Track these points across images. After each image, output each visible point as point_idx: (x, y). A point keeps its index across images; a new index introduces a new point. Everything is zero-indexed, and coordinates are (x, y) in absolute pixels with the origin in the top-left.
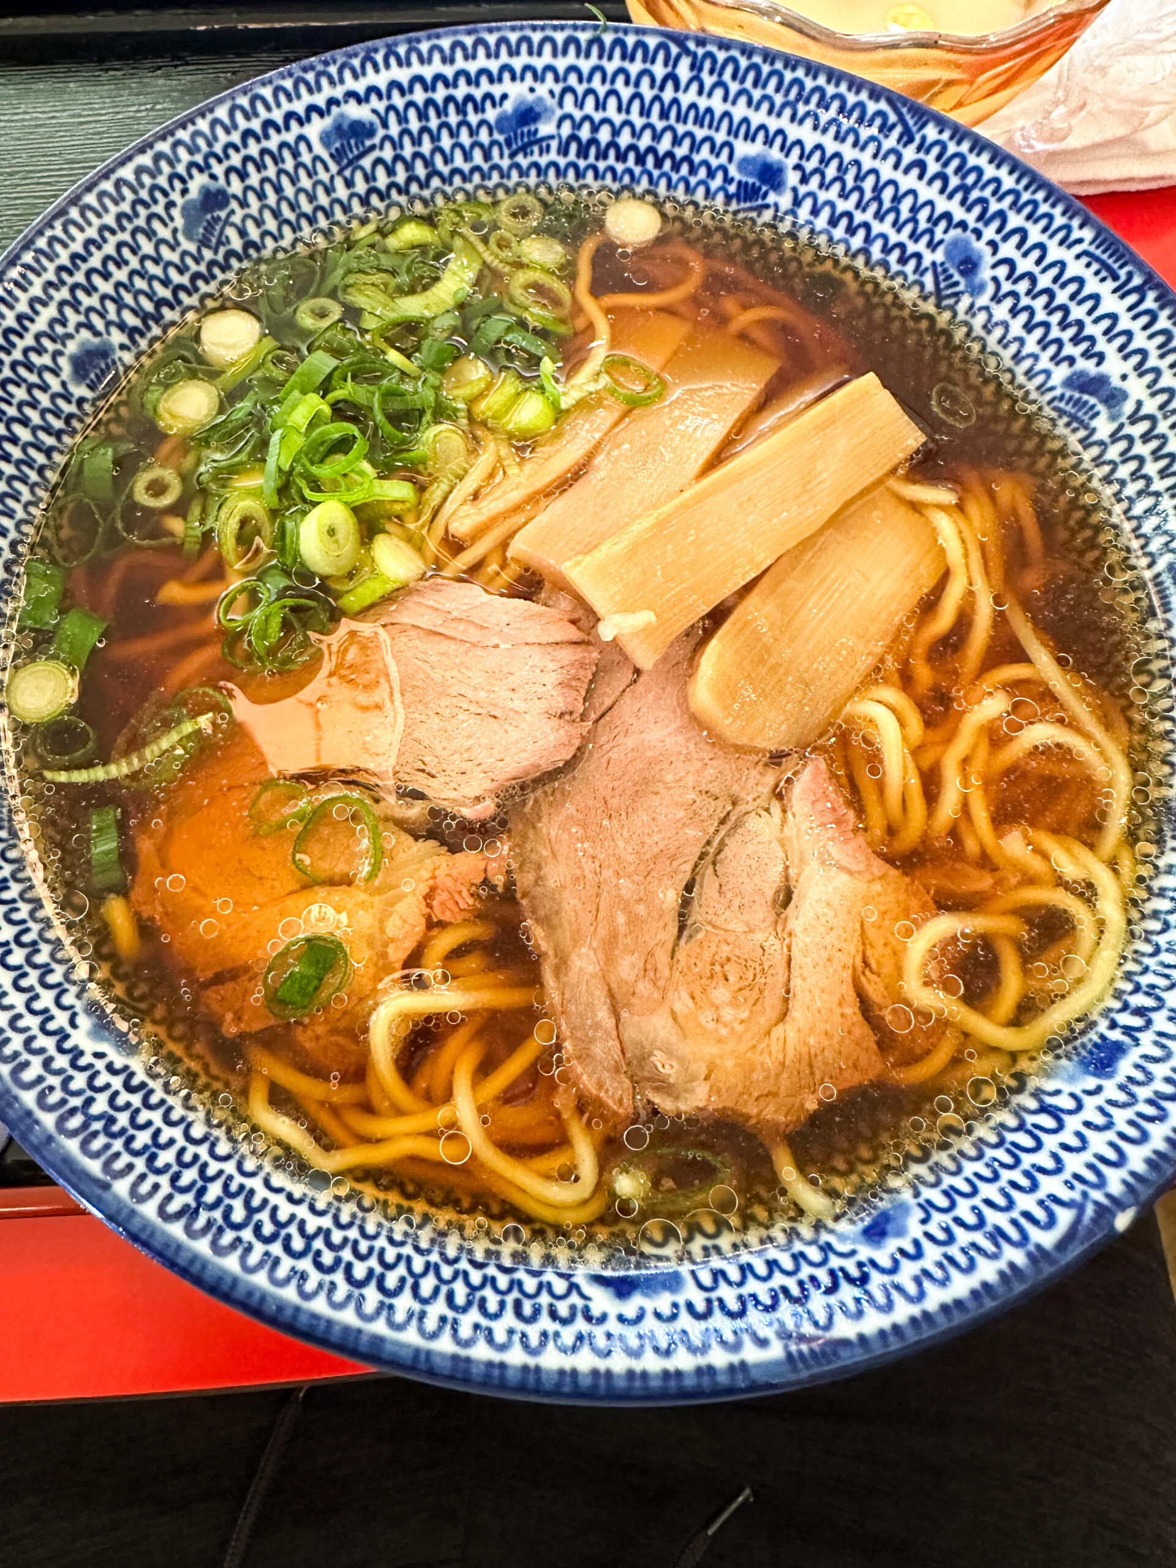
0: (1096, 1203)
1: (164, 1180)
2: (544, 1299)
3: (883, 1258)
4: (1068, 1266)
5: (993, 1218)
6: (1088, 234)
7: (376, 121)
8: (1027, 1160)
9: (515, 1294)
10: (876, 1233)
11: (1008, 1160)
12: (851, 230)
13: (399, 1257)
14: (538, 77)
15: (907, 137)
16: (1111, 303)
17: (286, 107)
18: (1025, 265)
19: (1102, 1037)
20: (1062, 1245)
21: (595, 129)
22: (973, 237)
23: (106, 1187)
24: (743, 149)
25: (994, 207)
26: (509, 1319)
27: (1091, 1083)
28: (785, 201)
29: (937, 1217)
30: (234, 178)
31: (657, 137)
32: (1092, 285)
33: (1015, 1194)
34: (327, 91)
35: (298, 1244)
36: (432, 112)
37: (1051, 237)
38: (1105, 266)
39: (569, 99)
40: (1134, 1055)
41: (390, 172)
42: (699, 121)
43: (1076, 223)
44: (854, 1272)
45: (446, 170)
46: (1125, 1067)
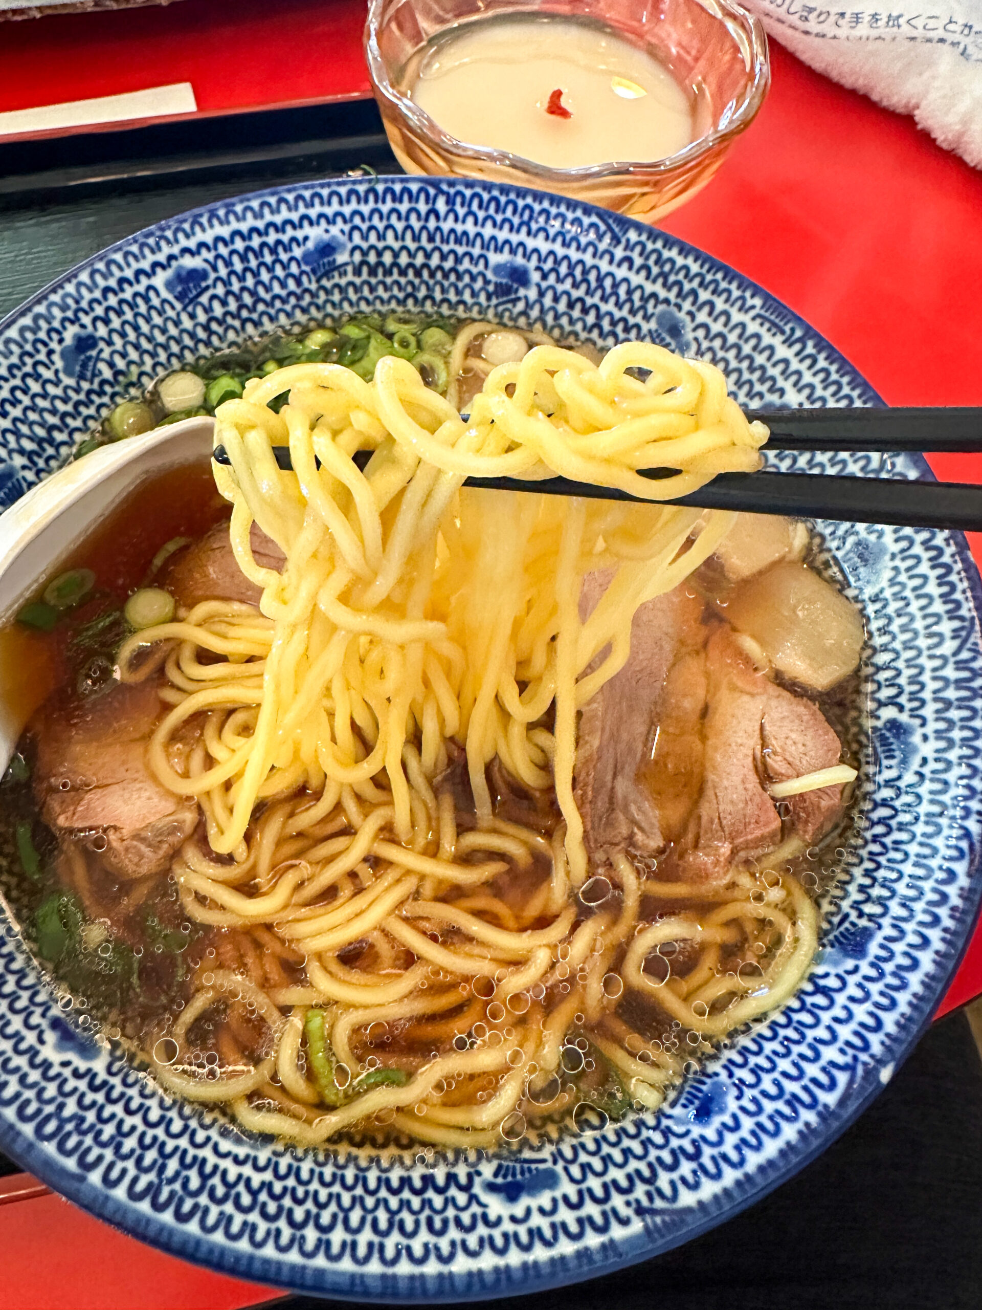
0: (865, 1064)
1: (130, 1164)
2: (451, 1213)
3: (710, 1133)
5: (791, 1087)
6: (757, 302)
7: (208, 267)
8: (810, 1034)
9: (427, 1212)
10: (704, 1113)
11: (795, 1036)
12: (585, 311)
13: (330, 1196)
14: (331, 221)
15: (616, 240)
16: (783, 352)
17: (135, 265)
18: (716, 327)
19: (853, 924)
20: (842, 1102)
21: (379, 254)
22: (674, 310)
23: (82, 1179)
24: (495, 258)
25: (687, 287)
26: (424, 1236)
27: (850, 964)
28: (532, 294)
29: (749, 1093)
30: (100, 325)
31: (428, 256)
32: (767, 339)
33: (804, 1065)
34: (166, 250)
35: (246, 1200)
36: (251, 256)
37: (732, 305)
38: (774, 324)
39: (356, 236)
40: (879, 938)
41: (224, 303)
42: (458, 241)
43: (748, 294)
44: (690, 1149)
45: (267, 297)
46: (873, 949)
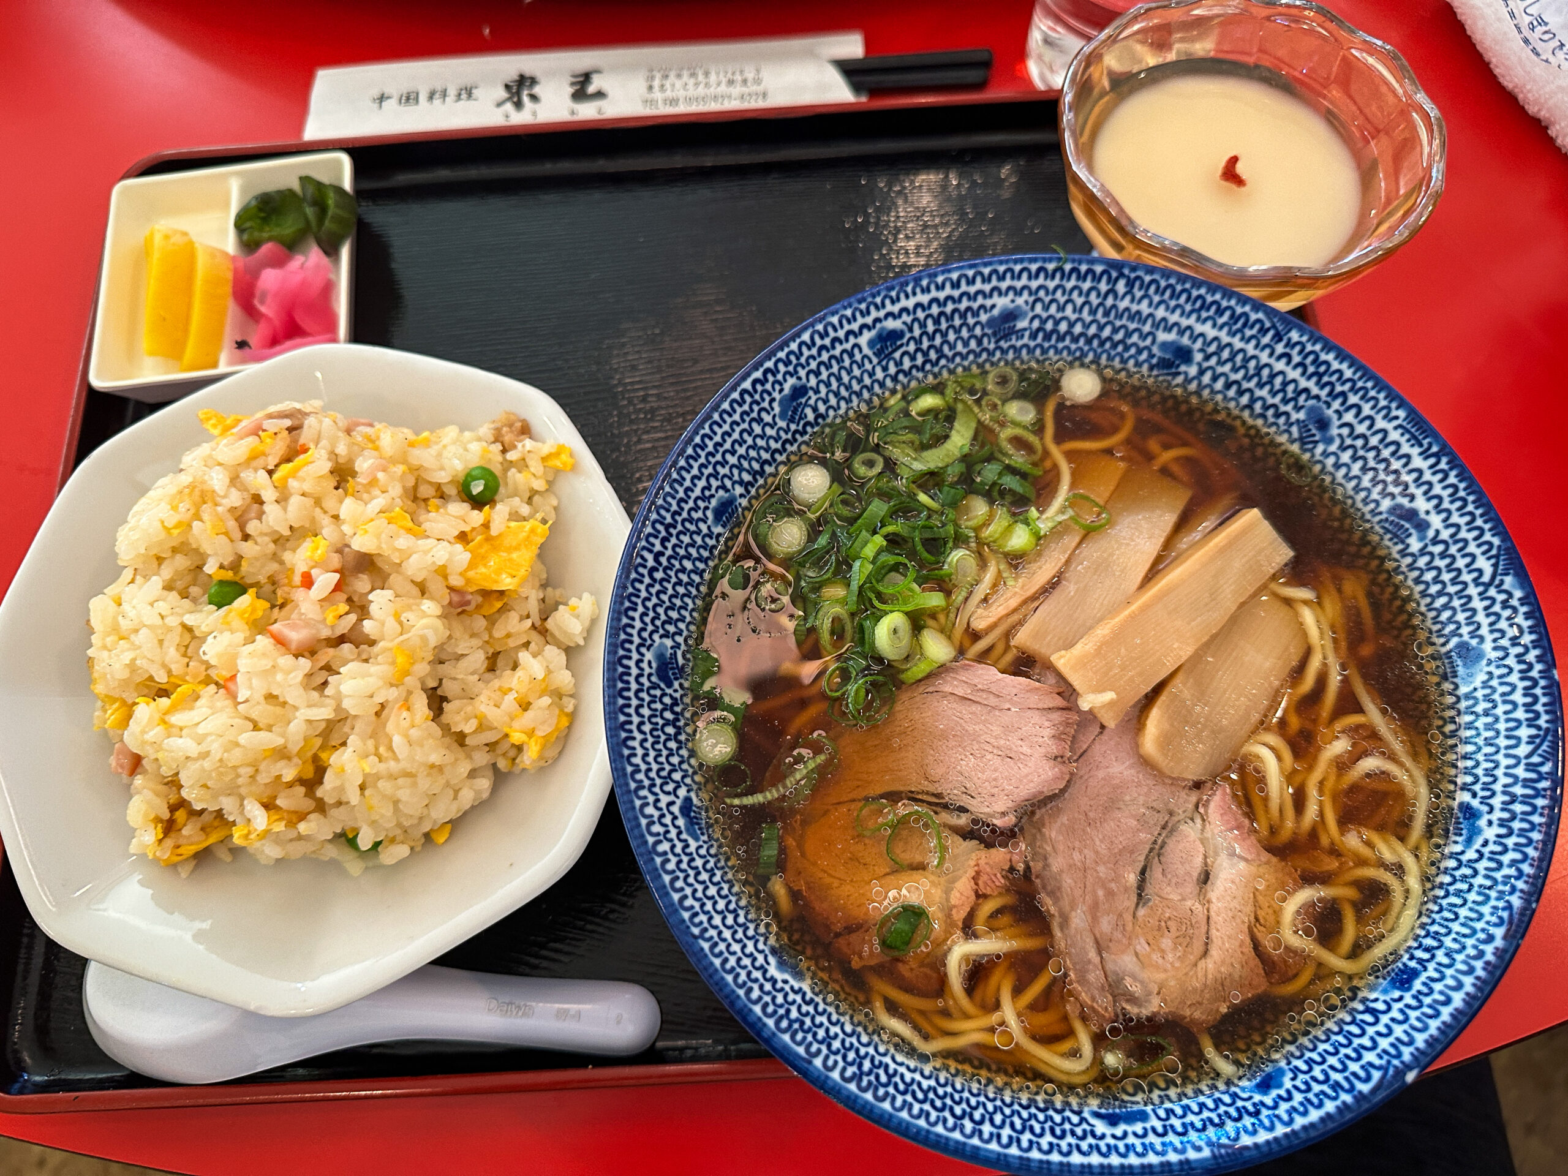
0: (1396, 1067)
1: (839, 1058)
2: (1067, 1126)
3: (1268, 1100)
4: (1377, 1104)
5: (1335, 1076)
6: (1402, 413)
7: (905, 328)
8: (1356, 1042)
9: (1049, 1123)
10: (1265, 1086)
11: (1344, 1041)
12: (1241, 393)
13: (978, 1103)
14: (1018, 293)
15: (1278, 337)
16: (1418, 462)
17: (847, 327)
18: (1361, 429)
19: (1404, 964)
20: (1374, 1091)
21: (1057, 323)
22: (1324, 406)
23: (810, 1062)
24: (1163, 336)
25: (1339, 388)
26: (1048, 1138)
27: (1397, 994)
28: (1193, 371)
29: (1301, 1076)
30: (812, 377)
31: (1101, 328)
32: (1405, 449)
33: (1348, 1062)
34: (874, 314)
35: (920, 1095)
36: (943, 320)
37: (1378, 412)
38: (1414, 437)
39: (1039, 307)
40: (1423, 977)
41: (913, 358)
42: (1131, 318)
43: (1394, 405)
44: (1251, 1109)
45: (950, 354)
46: (1417, 985)
